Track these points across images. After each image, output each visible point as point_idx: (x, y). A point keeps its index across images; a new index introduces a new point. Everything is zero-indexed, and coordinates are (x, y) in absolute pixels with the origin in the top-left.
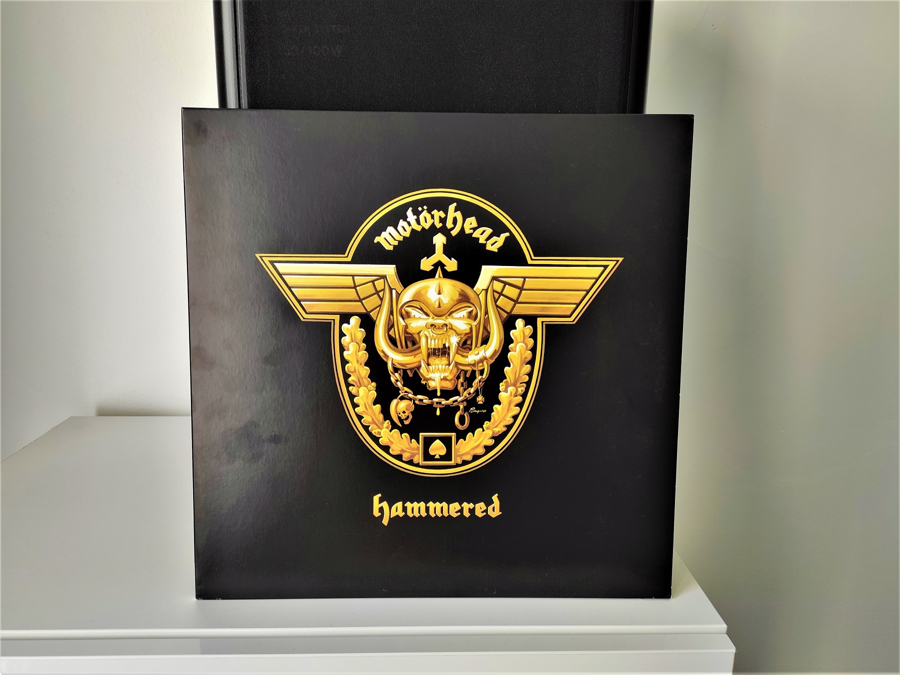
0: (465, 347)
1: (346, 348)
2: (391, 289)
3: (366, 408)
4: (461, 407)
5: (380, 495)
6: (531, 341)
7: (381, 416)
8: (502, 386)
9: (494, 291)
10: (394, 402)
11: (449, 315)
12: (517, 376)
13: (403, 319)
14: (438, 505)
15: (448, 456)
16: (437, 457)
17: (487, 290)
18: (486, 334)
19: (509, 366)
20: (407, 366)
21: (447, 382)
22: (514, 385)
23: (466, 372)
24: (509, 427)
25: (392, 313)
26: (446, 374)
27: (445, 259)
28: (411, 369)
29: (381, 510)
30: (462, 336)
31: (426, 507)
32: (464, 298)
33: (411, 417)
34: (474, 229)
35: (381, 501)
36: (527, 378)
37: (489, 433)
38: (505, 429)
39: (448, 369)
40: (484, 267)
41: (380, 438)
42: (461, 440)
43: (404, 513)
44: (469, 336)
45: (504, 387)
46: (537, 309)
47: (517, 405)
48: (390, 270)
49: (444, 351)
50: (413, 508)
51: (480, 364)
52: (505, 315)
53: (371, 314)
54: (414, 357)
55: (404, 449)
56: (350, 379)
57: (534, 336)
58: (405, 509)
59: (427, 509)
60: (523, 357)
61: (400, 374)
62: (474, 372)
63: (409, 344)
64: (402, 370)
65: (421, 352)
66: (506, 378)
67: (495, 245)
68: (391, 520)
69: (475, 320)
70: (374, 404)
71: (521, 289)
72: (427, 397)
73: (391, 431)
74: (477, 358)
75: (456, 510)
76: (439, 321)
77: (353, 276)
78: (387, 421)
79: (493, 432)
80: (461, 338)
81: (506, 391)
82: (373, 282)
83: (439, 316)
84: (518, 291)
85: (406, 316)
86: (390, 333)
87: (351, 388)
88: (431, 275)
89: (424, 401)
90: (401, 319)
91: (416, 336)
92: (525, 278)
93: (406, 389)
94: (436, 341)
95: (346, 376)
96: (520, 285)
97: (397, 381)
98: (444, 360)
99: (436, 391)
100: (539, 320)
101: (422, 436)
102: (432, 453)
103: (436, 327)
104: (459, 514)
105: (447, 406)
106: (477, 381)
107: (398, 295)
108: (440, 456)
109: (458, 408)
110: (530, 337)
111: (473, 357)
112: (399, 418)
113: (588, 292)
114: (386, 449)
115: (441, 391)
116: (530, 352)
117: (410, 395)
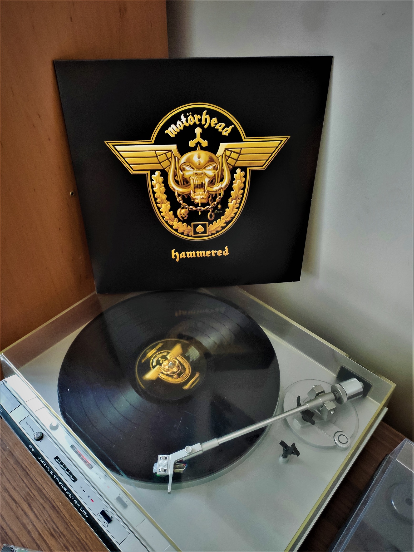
0: (212, 183)
1: (154, 186)
2: (175, 157)
3: (166, 213)
4: (211, 210)
5: (174, 250)
6: (244, 179)
7: (173, 217)
8: (230, 200)
9: (226, 156)
10: (179, 210)
11: (204, 168)
12: (237, 195)
13: (182, 171)
14: (201, 252)
15: (205, 232)
16: (200, 232)
17: (222, 155)
18: (222, 177)
19: (233, 191)
20: (184, 193)
21: (204, 200)
22: (235, 199)
23: (212, 195)
24: (233, 218)
25: (176, 168)
26: (203, 196)
27: (201, 141)
28: (186, 195)
29: (175, 256)
30: (211, 178)
31: (195, 253)
32: (211, 160)
33: (187, 216)
34: (216, 124)
35: (175, 252)
36: (241, 196)
37: (224, 221)
38: (231, 219)
39: (204, 194)
40: (221, 144)
41: (173, 226)
42: (211, 225)
43: (185, 256)
44: (214, 178)
45: (231, 200)
46: (248, 163)
47: (236, 208)
48: (173, 147)
49: (202, 186)
50: (189, 254)
51: (219, 191)
52: (231, 167)
53: (165, 169)
54: (188, 189)
55: (185, 230)
56: (157, 201)
57: (245, 176)
58: (186, 255)
59: (196, 254)
60: (240, 186)
61: (181, 197)
62: (216, 195)
63: (185, 183)
64: (182, 195)
65: (191, 187)
66: (231, 197)
67: (226, 132)
68: (180, 259)
69: (217, 170)
70: (170, 211)
71: (239, 154)
72: (194, 207)
73: (178, 223)
74: (218, 188)
75: (209, 254)
76: (199, 172)
77: (155, 151)
78: (176, 218)
79: (226, 221)
80: (210, 179)
81: (231, 202)
82: (166, 153)
83: (199, 169)
84: (238, 155)
85: (183, 170)
86: (175, 178)
87: (158, 205)
88: (194, 149)
89: (193, 209)
90: (180, 171)
91: (188, 179)
92: (241, 148)
93: (184, 204)
94: (198, 181)
95: (156, 199)
96: (239, 152)
97: (180, 200)
98: (202, 190)
99: (198, 204)
100: (248, 169)
101: (193, 224)
102: (197, 231)
103: (198, 174)
104: (210, 255)
105: (204, 210)
106: (218, 198)
107: (179, 160)
108: (201, 232)
109: (209, 211)
110: (243, 177)
111: (216, 188)
112: (182, 217)
113: (272, 154)
114: (176, 230)
115: (201, 204)
116: (243, 184)
117: (186, 206)
